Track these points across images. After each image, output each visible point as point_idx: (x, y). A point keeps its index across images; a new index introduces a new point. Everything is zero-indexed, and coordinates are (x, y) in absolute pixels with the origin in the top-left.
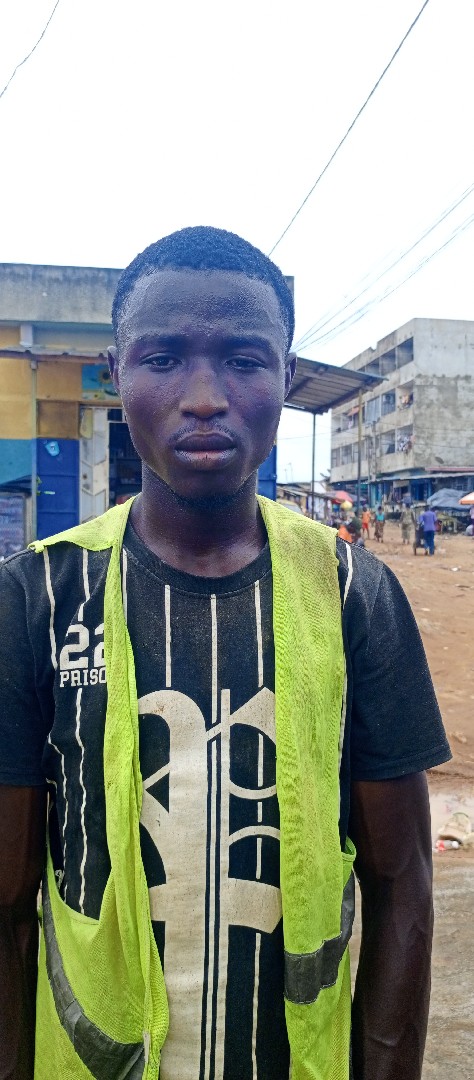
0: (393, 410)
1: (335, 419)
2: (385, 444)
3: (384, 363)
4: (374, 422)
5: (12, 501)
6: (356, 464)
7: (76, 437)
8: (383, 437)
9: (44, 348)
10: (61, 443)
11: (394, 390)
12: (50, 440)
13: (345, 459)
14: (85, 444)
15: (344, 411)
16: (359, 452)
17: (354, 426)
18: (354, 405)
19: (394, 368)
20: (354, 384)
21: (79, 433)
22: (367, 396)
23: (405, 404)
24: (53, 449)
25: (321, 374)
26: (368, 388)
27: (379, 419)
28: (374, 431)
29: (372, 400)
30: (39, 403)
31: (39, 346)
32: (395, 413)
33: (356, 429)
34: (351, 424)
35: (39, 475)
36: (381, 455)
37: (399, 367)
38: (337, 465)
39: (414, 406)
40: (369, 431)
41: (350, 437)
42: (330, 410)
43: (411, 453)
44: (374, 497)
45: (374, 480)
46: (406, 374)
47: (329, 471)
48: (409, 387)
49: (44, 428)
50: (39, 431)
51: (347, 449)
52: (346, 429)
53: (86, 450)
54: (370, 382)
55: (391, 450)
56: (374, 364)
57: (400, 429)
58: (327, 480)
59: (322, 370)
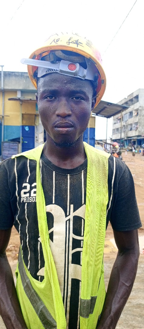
0: (132, 117)
1: (114, 120)
2: (129, 127)
3: (130, 103)
4: (126, 121)
5: (14, 145)
6: (120, 134)
7: (34, 125)
8: (129, 125)
9: (24, 98)
10: (29, 127)
11: (132, 111)
12: (26, 126)
13: (117, 132)
14: (37, 127)
15: (117, 117)
16: (121, 130)
17: (120, 122)
18: (119, 116)
19: (133, 104)
20: (120, 109)
21: (35, 124)
22: (124, 113)
23: (136, 115)
24: (27, 129)
25: (109, 106)
26: (124, 110)
27: (127, 120)
28: (126, 123)
29: (125, 114)
30: (23, 115)
31: (23, 97)
32: (133, 118)
33: (120, 123)
34: (119, 121)
35: (23, 136)
36: (128, 131)
37: (134, 104)
38: (114, 134)
39: (138, 116)
40: (124, 124)
41: (118, 125)
42: (112, 117)
43: (137, 130)
44: (126, 144)
45: (126, 139)
46: (136, 106)
47: (112, 136)
48: (137, 110)
49: (24, 122)
50: (23, 123)
51: (118, 129)
52: (117, 123)
53: (37, 129)
54: (125, 108)
55: (131, 130)
56: (126, 103)
57: (134, 123)
58: (111, 139)
59: (110, 104)
